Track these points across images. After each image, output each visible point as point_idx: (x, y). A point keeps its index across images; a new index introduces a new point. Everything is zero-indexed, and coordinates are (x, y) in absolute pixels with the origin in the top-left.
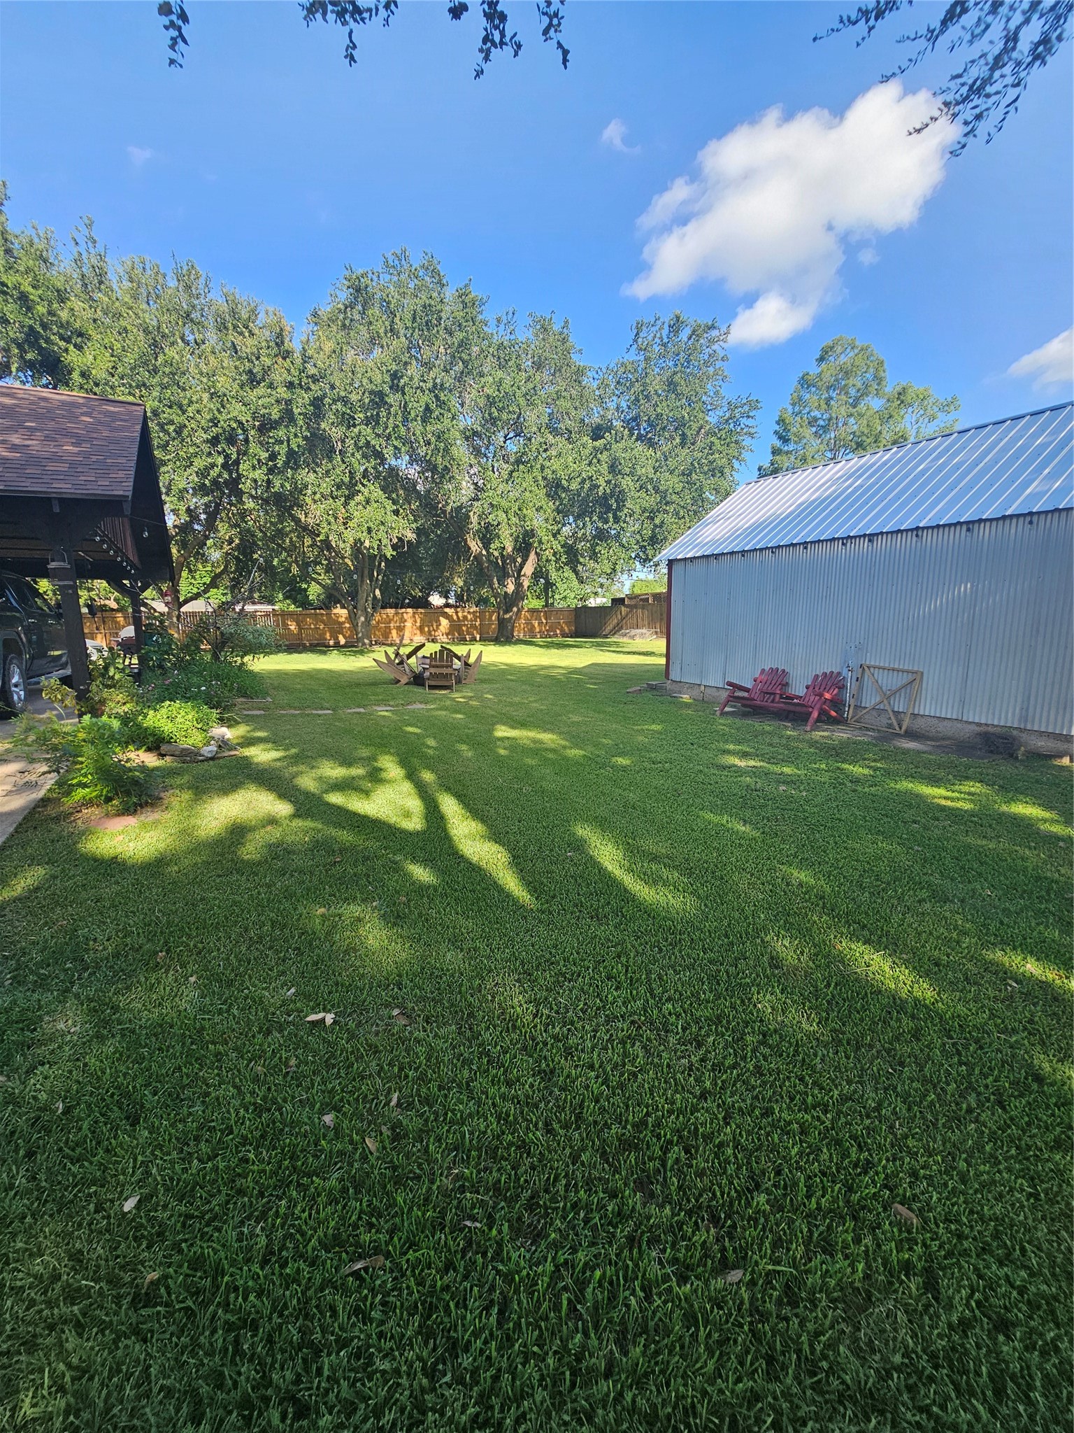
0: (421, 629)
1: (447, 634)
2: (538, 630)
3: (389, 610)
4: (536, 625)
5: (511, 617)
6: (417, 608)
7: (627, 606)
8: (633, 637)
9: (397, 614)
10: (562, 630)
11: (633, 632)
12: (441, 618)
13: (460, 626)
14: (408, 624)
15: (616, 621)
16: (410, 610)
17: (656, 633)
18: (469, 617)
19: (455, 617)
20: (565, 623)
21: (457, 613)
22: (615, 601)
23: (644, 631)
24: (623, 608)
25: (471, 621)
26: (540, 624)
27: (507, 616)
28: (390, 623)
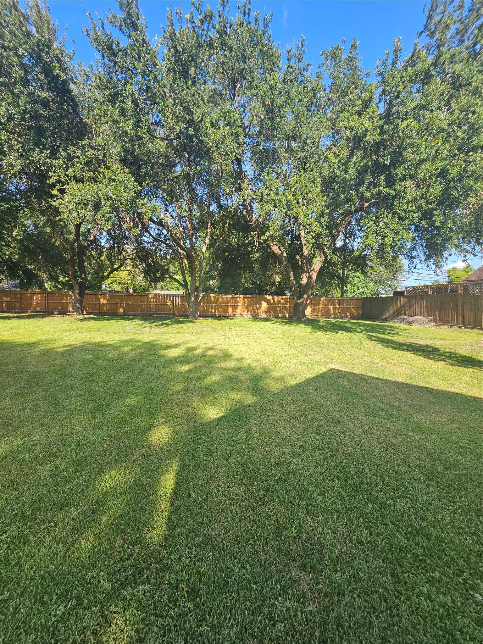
0: (247, 308)
1: (266, 312)
2: (332, 312)
3: (228, 296)
4: (331, 309)
5: (302, 302)
6: (246, 294)
7: (407, 297)
8: (410, 323)
9: (233, 298)
10: (351, 313)
11: (411, 318)
12: (263, 302)
13: (275, 307)
14: (240, 305)
15: (395, 308)
16: (242, 296)
17: (435, 320)
18: (282, 301)
19: (272, 301)
20: (354, 308)
21: (273, 298)
22: (396, 293)
23: (422, 318)
24: (402, 298)
25: (283, 304)
26: (335, 308)
27: (299, 301)
28: (228, 303)
